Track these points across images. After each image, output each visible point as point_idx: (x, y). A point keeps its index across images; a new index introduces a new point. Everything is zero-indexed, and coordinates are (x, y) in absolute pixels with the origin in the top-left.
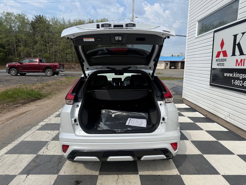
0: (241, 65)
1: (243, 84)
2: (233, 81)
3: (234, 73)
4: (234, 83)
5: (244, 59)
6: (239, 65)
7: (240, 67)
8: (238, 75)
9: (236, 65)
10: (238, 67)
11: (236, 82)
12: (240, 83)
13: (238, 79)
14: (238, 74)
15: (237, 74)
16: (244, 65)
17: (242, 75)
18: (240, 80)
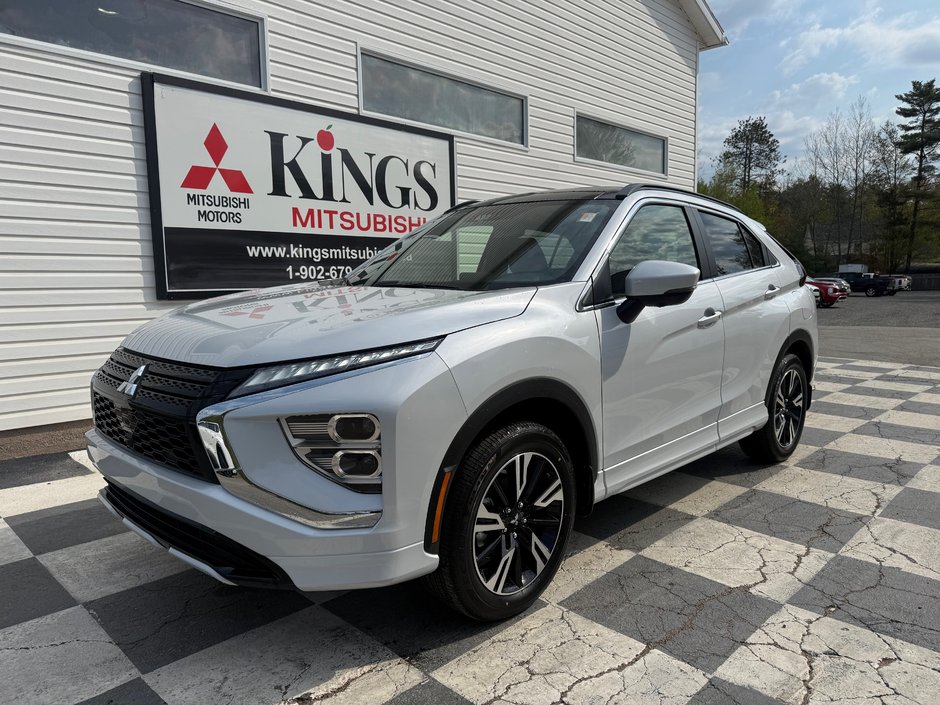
0: (313, 226)
1: (327, 274)
2: (290, 268)
3: (292, 246)
4: (298, 274)
5: (319, 211)
6: (304, 225)
7: (308, 230)
8: (308, 252)
9: (295, 224)
10: (300, 230)
11: (304, 270)
12: (318, 272)
13: (309, 261)
14: (305, 250)
15: (303, 248)
16: (320, 226)
17: (319, 250)
18: (316, 264)
